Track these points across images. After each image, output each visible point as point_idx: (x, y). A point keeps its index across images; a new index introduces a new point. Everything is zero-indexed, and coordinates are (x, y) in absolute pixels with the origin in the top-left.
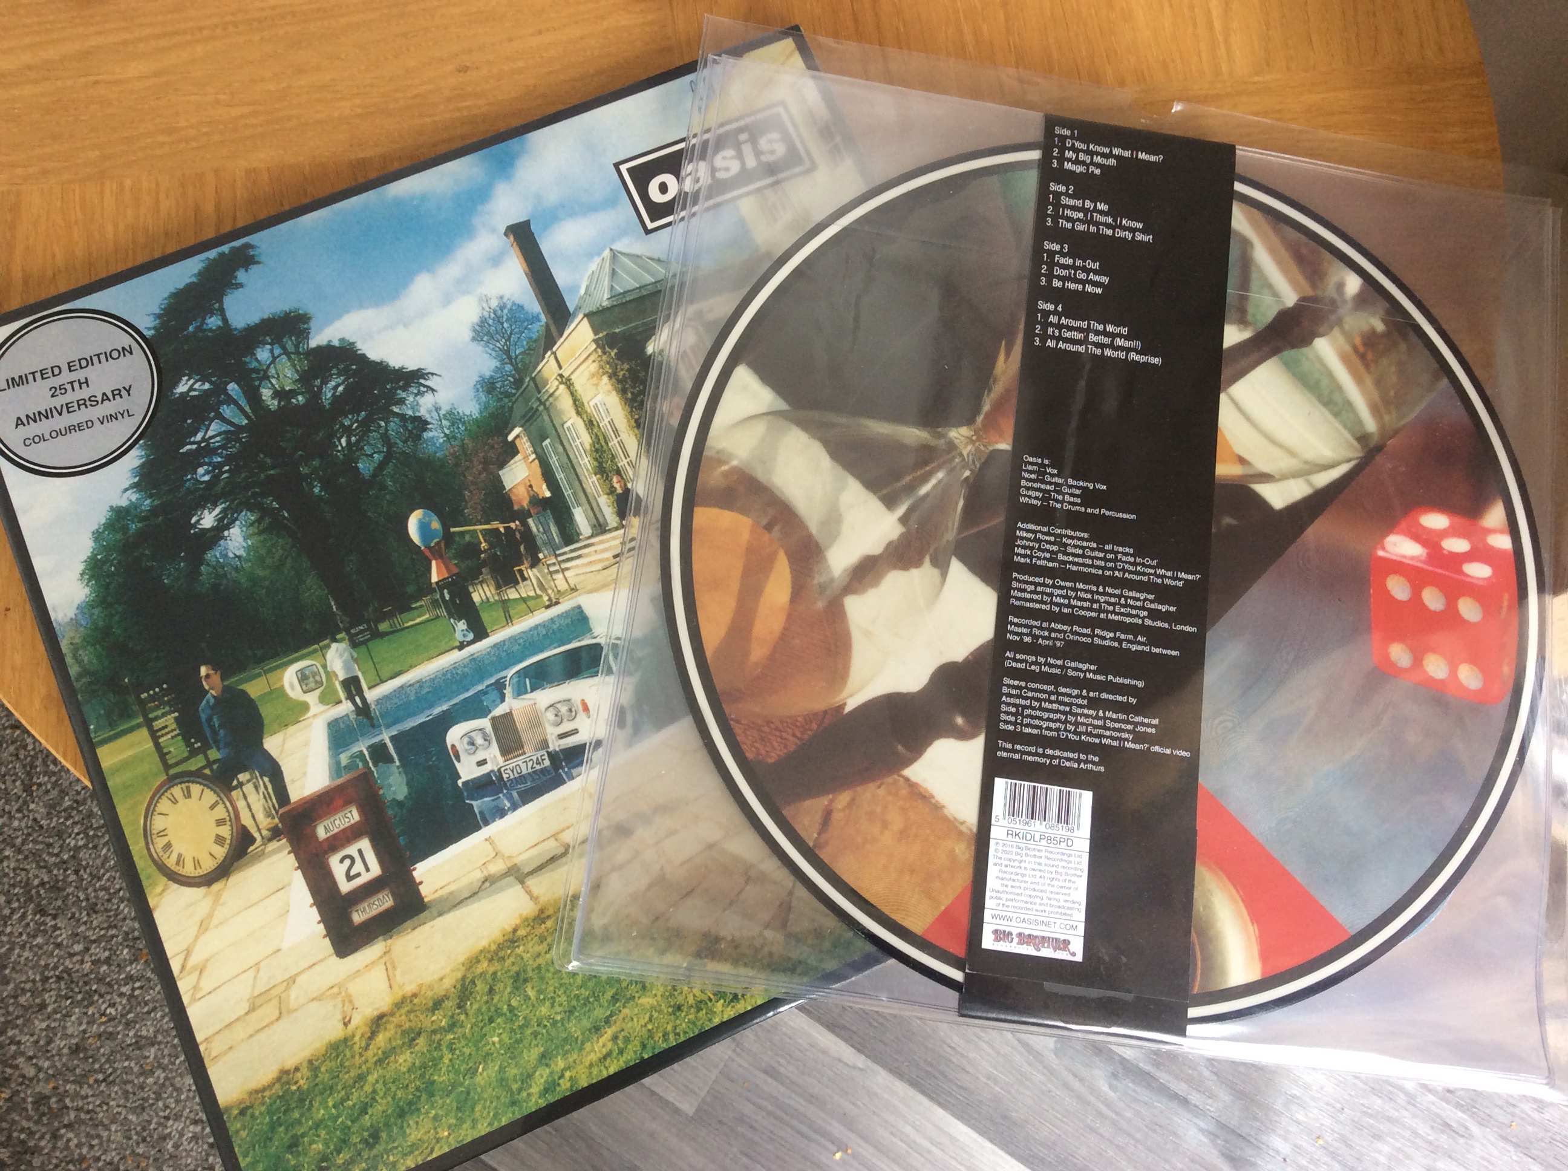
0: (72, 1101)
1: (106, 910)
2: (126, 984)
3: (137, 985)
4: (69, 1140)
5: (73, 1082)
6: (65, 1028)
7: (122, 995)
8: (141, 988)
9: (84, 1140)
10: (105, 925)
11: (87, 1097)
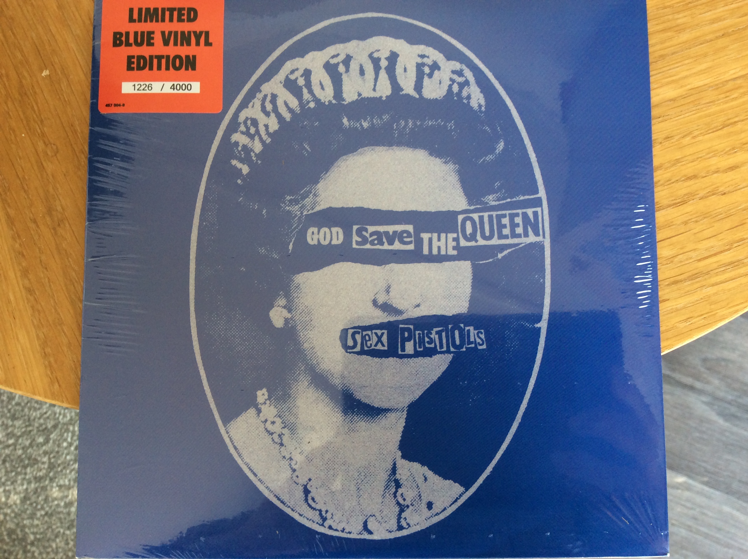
0: (29, 529)
1: (22, 416)
2: (45, 456)
3: (52, 456)
4: (33, 552)
5: (28, 518)
6: (15, 489)
7: (43, 463)
8: (54, 457)
9: (42, 550)
10: (24, 425)
11: (37, 525)
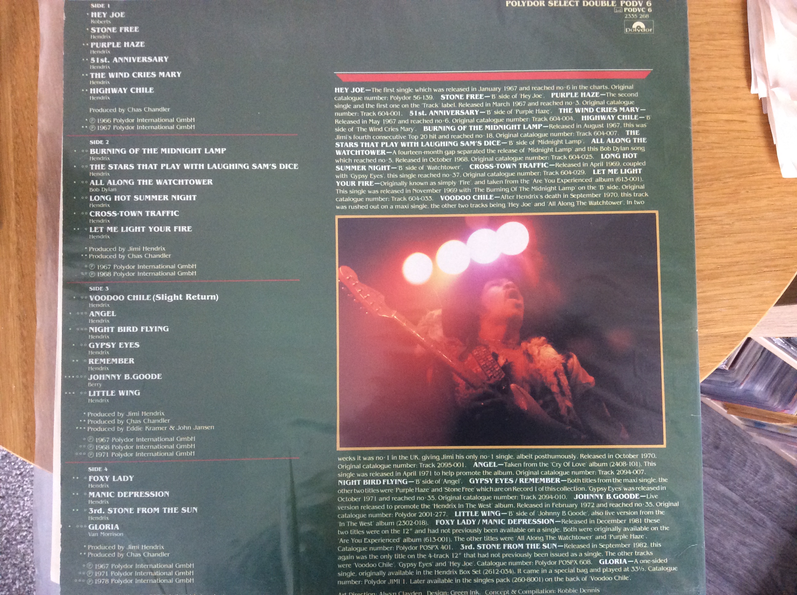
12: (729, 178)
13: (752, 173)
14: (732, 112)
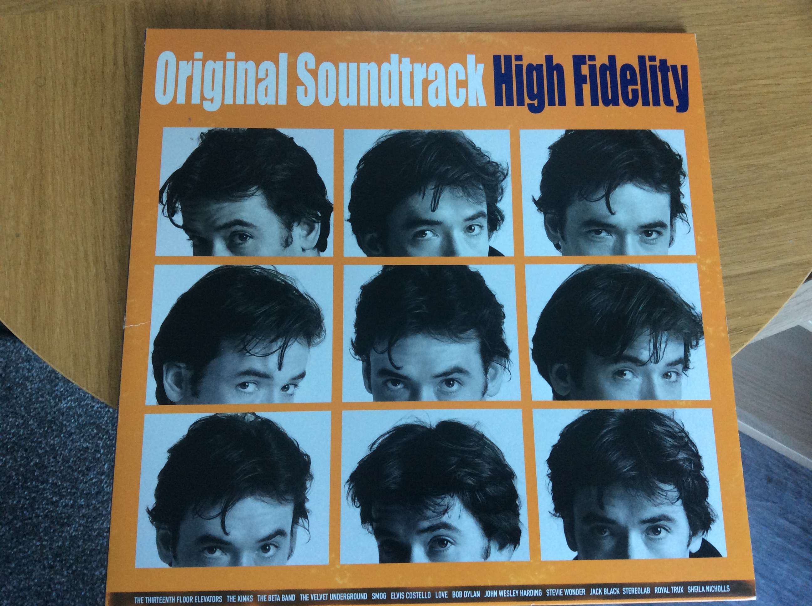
12: (775, 131)
13: (793, 126)
14: (767, 78)
